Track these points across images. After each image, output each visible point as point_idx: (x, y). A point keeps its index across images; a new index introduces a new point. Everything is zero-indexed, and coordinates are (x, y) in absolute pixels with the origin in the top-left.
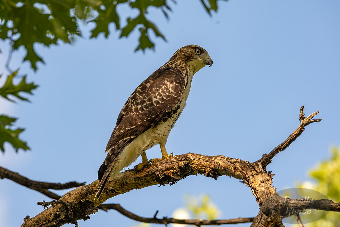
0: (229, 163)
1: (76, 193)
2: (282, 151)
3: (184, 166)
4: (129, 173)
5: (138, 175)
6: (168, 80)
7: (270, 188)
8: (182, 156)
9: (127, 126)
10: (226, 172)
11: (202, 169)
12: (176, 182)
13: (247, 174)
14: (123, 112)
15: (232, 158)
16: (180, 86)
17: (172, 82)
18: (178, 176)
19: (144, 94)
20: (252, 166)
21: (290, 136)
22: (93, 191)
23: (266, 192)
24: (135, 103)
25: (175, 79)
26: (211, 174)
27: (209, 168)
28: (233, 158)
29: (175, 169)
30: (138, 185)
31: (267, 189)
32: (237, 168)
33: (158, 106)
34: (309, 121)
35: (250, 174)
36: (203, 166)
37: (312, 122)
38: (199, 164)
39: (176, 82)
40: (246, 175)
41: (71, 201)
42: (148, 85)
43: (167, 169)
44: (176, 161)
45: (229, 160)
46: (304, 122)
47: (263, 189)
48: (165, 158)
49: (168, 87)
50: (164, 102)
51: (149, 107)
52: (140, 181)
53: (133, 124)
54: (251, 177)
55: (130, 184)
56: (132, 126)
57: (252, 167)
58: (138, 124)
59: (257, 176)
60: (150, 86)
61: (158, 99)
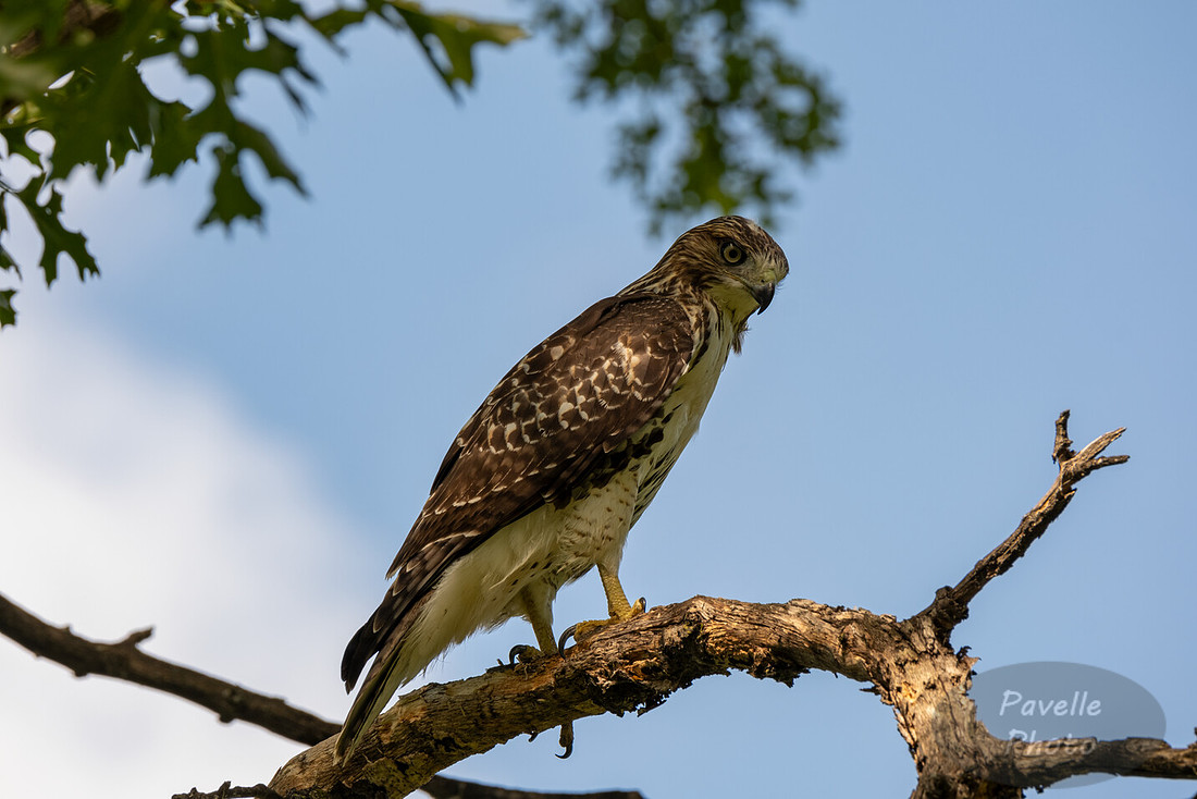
0: (827, 626)
1: (324, 756)
2: (1000, 573)
3: (681, 643)
4: (499, 677)
5: (532, 685)
6: (630, 339)
7: (956, 706)
8: (674, 608)
10: (819, 656)
11: (742, 652)
12: (662, 703)
13: (882, 660)
15: (839, 607)
17: (640, 349)
18: (663, 678)
19: (537, 385)
20: (899, 632)
21: (1024, 520)
22: (381, 747)
23: (939, 721)
25: (654, 337)
26: (770, 668)
27: (763, 646)
28: (840, 609)
29: (651, 656)
30: (531, 717)
31: (945, 711)
32: (850, 643)
33: (573, 428)
34: (1088, 465)
35: (891, 661)
36: (742, 640)
37: (1097, 467)
38: (731, 633)
39: (656, 349)
40: (878, 664)
41: (307, 786)
42: (557, 353)
43: (625, 657)
44: (654, 627)
45: (829, 613)
46: (1071, 468)
47: (932, 711)
48: (618, 618)
51: (542, 432)
52: (538, 703)
53: (479, 489)
54: (895, 670)
55: (503, 717)
56: (472, 497)
57: (901, 634)
58: (495, 490)
59: (913, 666)
60: (561, 357)
61: (578, 407)
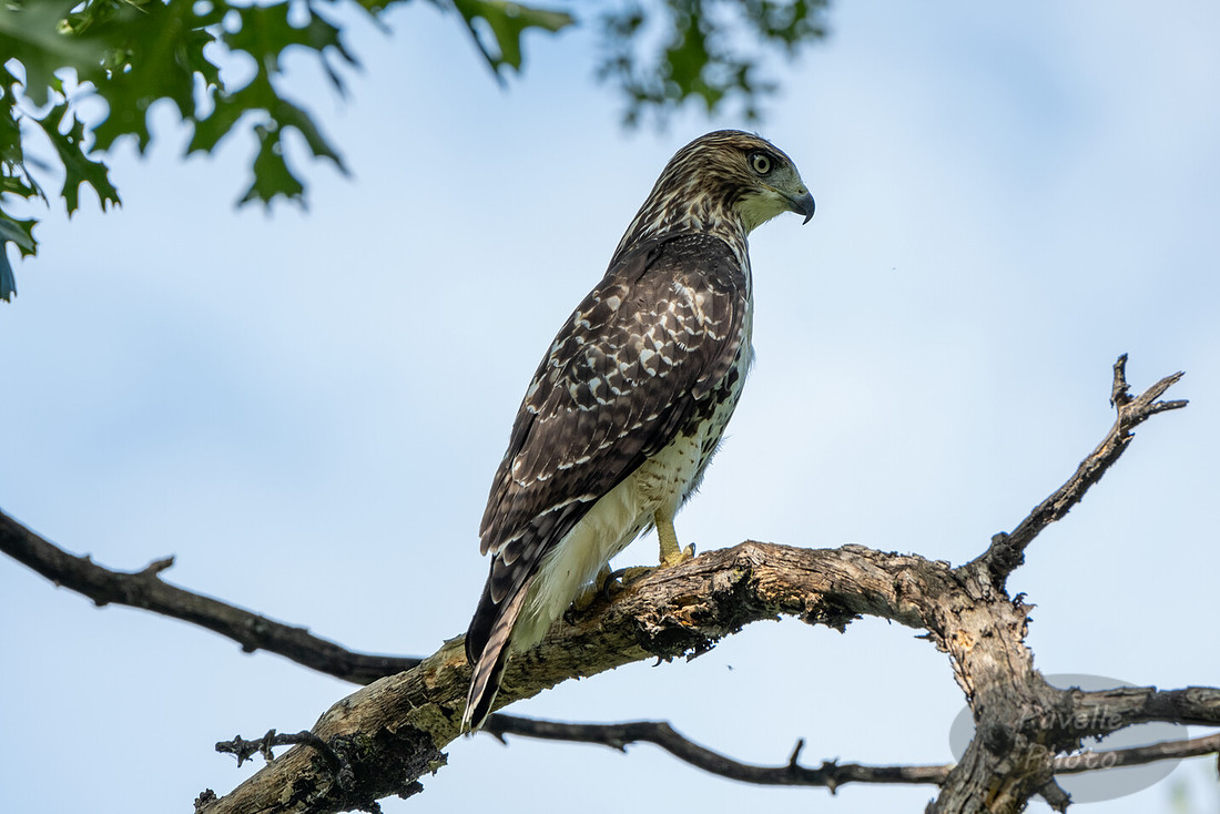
0: (881, 571)
1: (368, 701)
2: (1057, 519)
3: (731, 589)
5: (578, 630)
6: (686, 277)
7: (1013, 654)
8: (723, 553)
9: (561, 458)
10: (872, 602)
11: (793, 597)
12: (711, 648)
13: (937, 607)
14: (532, 409)
16: (731, 298)
17: (700, 287)
18: (712, 624)
19: (606, 338)
20: (954, 578)
21: (1080, 467)
22: (426, 692)
23: (996, 670)
24: (575, 371)
25: (710, 274)
26: (822, 614)
27: (815, 592)
28: (893, 555)
29: (701, 601)
30: (578, 662)
31: (1002, 660)
32: (904, 589)
33: (662, 375)
34: (1146, 409)
35: (947, 608)
36: (793, 586)
37: (1155, 411)
38: (782, 579)
39: (718, 287)
40: (933, 611)
41: (351, 732)
42: (614, 302)
43: (674, 602)
44: (703, 572)
45: (882, 559)
46: (1129, 413)
47: (988, 660)
48: (668, 564)
49: (691, 304)
50: (681, 361)
51: (631, 382)
52: (586, 648)
53: (582, 447)
54: (950, 618)
55: (550, 662)
56: (578, 457)
57: (957, 581)
58: (601, 447)
59: (969, 613)
60: (621, 307)
61: (658, 352)
